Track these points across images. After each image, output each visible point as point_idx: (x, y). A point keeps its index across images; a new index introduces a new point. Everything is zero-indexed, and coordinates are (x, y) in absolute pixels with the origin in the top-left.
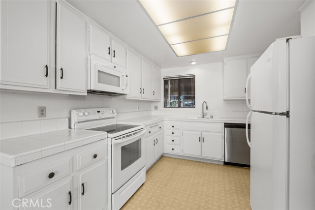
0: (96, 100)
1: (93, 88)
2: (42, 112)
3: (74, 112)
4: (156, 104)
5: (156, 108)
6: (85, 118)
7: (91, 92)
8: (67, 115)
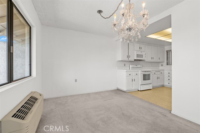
0: (136, 62)
1: (135, 59)
2: (125, 65)
3: (130, 65)
4: (162, 64)
5: (162, 65)
6: (133, 67)
7: (135, 60)
8: (129, 66)
